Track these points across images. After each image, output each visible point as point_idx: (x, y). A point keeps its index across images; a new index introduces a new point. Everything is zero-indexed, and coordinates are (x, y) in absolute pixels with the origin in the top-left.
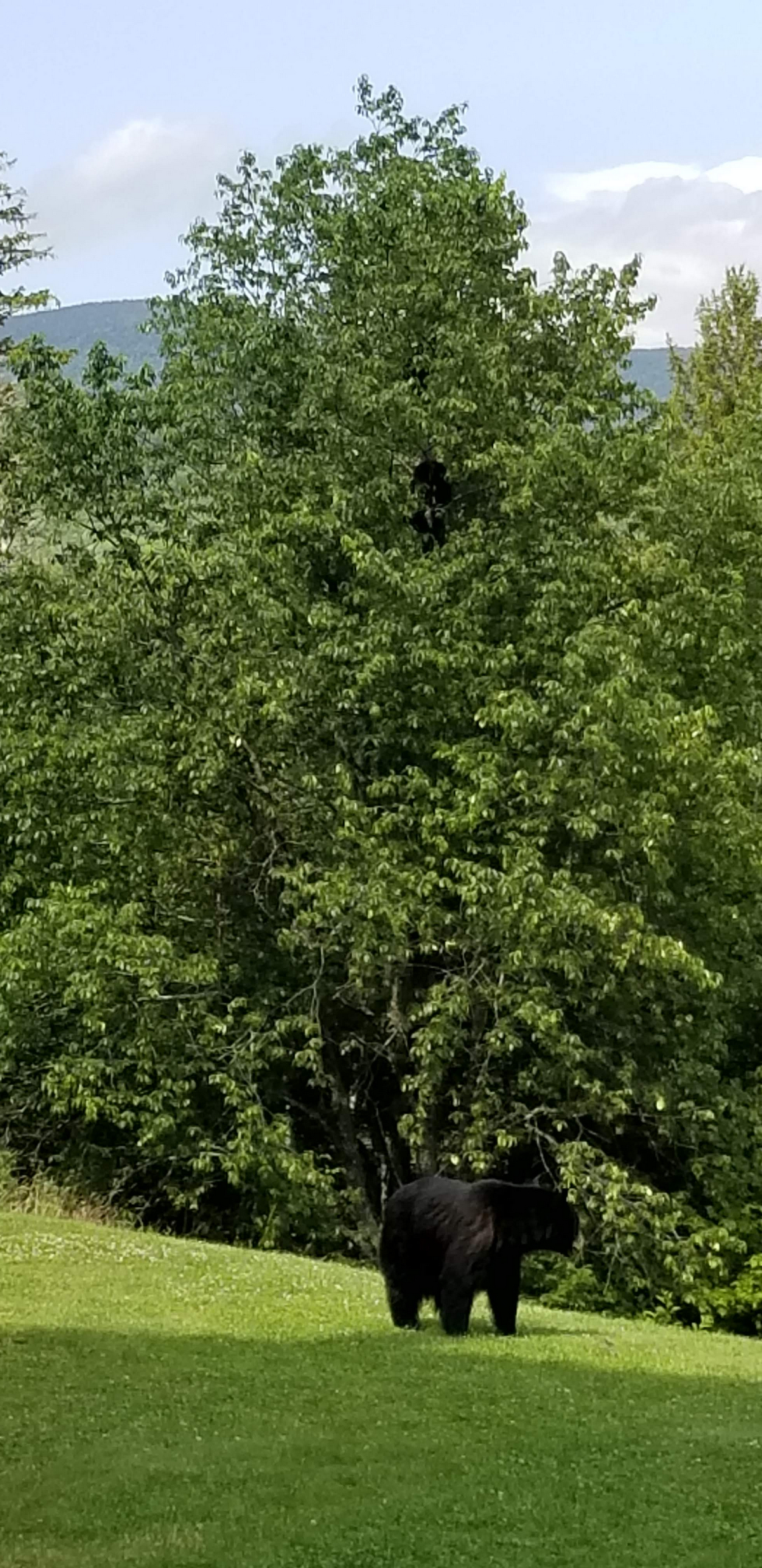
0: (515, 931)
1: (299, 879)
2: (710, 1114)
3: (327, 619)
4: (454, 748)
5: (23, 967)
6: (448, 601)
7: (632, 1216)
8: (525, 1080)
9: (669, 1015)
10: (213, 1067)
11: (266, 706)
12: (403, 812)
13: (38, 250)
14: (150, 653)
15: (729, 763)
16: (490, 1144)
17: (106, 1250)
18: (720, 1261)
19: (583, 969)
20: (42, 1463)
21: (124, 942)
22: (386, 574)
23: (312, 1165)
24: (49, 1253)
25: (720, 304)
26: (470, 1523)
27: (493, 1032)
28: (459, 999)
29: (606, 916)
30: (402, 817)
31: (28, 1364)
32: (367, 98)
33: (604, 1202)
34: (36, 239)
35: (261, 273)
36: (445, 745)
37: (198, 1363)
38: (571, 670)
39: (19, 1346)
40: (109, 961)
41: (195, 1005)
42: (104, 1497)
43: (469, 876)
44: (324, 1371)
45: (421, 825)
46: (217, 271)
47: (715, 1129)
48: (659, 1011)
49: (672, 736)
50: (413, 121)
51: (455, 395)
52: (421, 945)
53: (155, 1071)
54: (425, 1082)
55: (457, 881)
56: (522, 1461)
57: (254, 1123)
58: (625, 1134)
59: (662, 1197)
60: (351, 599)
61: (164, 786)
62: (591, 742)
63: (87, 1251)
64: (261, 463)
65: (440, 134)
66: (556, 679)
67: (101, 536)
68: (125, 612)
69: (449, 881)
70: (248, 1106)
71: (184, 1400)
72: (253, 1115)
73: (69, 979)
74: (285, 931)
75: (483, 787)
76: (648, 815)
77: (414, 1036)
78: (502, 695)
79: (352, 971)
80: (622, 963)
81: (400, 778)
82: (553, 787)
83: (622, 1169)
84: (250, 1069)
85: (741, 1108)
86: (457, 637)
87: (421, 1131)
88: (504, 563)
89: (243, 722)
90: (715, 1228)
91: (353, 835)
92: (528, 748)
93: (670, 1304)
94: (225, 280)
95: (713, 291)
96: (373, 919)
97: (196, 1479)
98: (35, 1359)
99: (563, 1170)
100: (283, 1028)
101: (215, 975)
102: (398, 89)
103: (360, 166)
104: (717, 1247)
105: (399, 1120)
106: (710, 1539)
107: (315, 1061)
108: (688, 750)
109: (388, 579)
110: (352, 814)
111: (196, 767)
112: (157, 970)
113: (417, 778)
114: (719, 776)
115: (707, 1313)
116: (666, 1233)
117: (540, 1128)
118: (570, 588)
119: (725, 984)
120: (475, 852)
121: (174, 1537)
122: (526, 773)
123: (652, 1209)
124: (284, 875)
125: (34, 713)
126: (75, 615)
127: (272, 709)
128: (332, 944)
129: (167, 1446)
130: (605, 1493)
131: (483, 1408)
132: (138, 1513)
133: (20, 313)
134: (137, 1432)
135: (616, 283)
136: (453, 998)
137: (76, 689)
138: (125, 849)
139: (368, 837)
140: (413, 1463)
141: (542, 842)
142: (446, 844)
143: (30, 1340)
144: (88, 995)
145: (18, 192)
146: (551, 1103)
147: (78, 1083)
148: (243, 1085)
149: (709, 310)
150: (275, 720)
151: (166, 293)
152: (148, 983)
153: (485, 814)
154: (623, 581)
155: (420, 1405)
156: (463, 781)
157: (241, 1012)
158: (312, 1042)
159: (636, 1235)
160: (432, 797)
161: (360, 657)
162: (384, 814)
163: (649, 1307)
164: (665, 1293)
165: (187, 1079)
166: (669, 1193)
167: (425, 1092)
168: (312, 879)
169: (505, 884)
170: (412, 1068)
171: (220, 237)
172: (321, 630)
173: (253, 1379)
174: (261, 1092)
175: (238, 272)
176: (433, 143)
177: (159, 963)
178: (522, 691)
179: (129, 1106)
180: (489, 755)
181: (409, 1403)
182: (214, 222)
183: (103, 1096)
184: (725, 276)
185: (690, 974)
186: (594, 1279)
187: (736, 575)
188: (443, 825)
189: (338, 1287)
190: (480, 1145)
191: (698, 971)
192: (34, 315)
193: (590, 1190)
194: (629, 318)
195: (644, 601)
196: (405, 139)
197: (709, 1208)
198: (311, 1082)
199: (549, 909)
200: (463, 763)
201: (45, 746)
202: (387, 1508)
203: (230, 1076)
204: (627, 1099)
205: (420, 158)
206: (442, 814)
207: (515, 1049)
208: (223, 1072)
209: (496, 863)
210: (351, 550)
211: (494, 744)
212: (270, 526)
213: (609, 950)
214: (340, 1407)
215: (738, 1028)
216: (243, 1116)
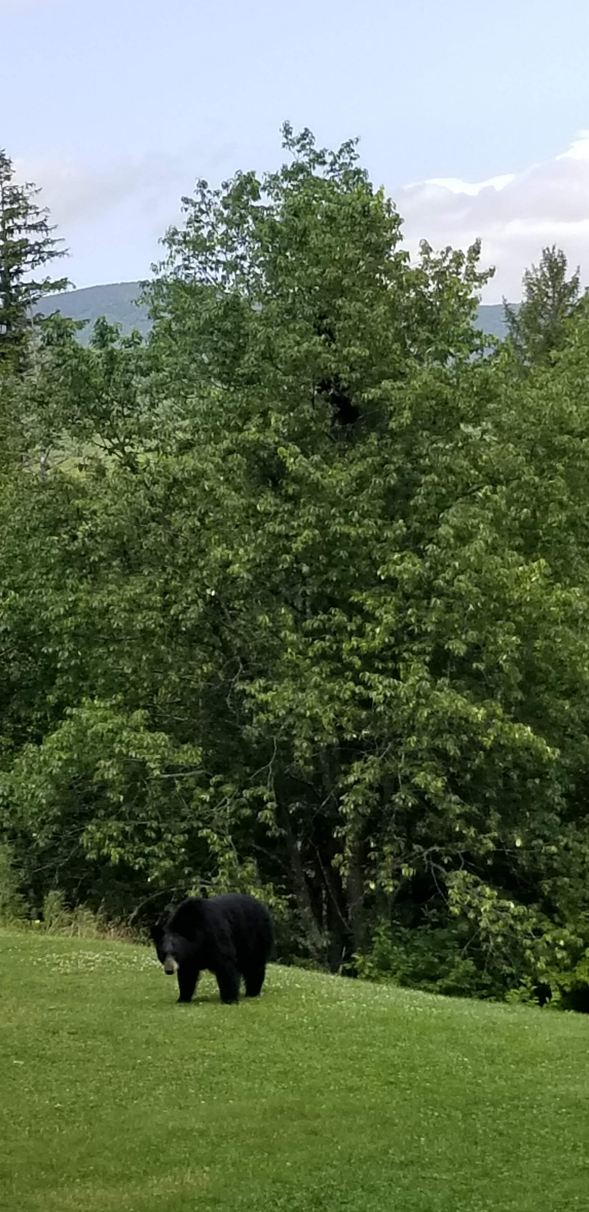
0: (411, 722)
1: (256, 690)
2: (554, 849)
3: (271, 506)
4: (364, 594)
5: (64, 757)
6: (356, 490)
7: (501, 923)
8: (421, 829)
9: (523, 779)
10: (201, 825)
11: (231, 567)
12: (329, 640)
13: (59, 251)
14: (148, 532)
15: (558, 600)
16: (397, 874)
17: (131, 962)
18: (564, 953)
19: (461, 748)
20: (91, 1124)
21: (135, 738)
22: (310, 473)
23: (272, 893)
24: (90, 967)
25: (539, 274)
26: (402, 1162)
27: (398, 794)
28: (373, 771)
29: (475, 710)
30: (328, 644)
31: (79, 1049)
32: (290, 137)
33: (480, 914)
34: (57, 243)
35: (218, 262)
36: (356, 592)
37: (199, 1045)
38: (444, 537)
39: (72, 1037)
40: (125, 751)
41: (187, 781)
42: (137, 1149)
43: (378, 684)
44: (291, 1049)
45: (342, 649)
46: (186, 262)
47: (558, 859)
48: (515, 777)
49: (518, 580)
50: (322, 152)
51: (354, 345)
52: (345, 735)
53: (160, 829)
54: (350, 830)
55: (370, 688)
56: (436, 1114)
57: (231, 864)
58: (494, 864)
59: (522, 909)
60: (287, 491)
61: (161, 626)
62: (460, 588)
63: (118, 963)
64: (221, 397)
65: (341, 161)
66: (434, 544)
67: (111, 452)
68: (130, 504)
69: (362, 688)
70: (227, 852)
71: (191, 1073)
72: (229, 858)
73: (97, 765)
74: (248, 727)
75: (385, 621)
76: (502, 638)
77: (342, 798)
78: (396, 556)
79: (297, 754)
80: (488, 742)
81: (326, 617)
82: (434, 619)
83: (492, 889)
84: (227, 825)
85: (576, 843)
86: (363, 516)
87: (348, 865)
88: (394, 463)
89: (215, 580)
90: (560, 929)
91: (294, 658)
92: (417, 592)
93: (529, 984)
94: (192, 268)
95: (533, 265)
96: (310, 716)
97: (202, 1133)
98: (83, 1045)
99: (450, 891)
100: (248, 795)
101: (200, 759)
102: (311, 130)
103: (285, 185)
104: (562, 943)
105: (333, 858)
106: (576, 1170)
107: (271, 818)
108: (530, 590)
109: (312, 476)
110: (292, 644)
111: (184, 611)
112: (158, 756)
113: (339, 616)
114: (552, 609)
115: (556, 990)
116: (526, 934)
117: (434, 862)
118: (441, 479)
119: (561, 756)
120: (380, 667)
121: (188, 1178)
122: (415, 611)
123: (514, 917)
124: (246, 687)
125: (68, 578)
126: (96, 507)
127: (236, 570)
128: (282, 735)
129: (180, 1108)
130: (497, 1137)
131: (406, 1075)
132: (162, 1160)
133: (48, 294)
134: (158, 1099)
135: (465, 260)
136: (368, 771)
137: (97, 559)
138: (135, 671)
139: (305, 659)
140: (358, 1117)
141: (428, 659)
142: (359, 663)
143: (80, 1032)
144: (110, 776)
145: (44, 210)
146: (441, 844)
147: (105, 839)
148: (221, 836)
149: (532, 279)
150: (238, 577)
151: (152, 277)
152: (152, 766)
153: (387, 640)
154: (480, 472)
155: (361, 1073)
156: (369, 617)
157: (219, 784)
158: (269, 805)
159: (504, 936)
160: (349, 629)
161: (294, 532)
162: (316, 642)
163: (515, 987)
164: (526, 977)
165: (183, 833)
166: (526, 905)
167: (350, 838)
168: (266, 690)
169: (403, 689)
170: (342, 821)
171: (188, 238)
172: (267, 514)
173: (240, 1057)
174: (235, 842)
175: (201, 263)
176: (337, 167)
177: (160, 751)
178: (411, 553)
179: (142, 854)
180: (389, 599)
181: (353, 1072)
182: (182, 229)
183: (123, 847)
184: (542, 254)
185: (537, 749)
186: (474, 968)
187: (560, 466)
188: (358, 648)
189: (297, 985)
190: (390, 875)
191: (542, 747)
192: (58, 295)
193: (470, 905)
194: (477, 284)
195: (495, 486)
196: (316, 165)
197: (555, 915)
198: (269, 834)
199: (435, 706)
200: (370, 604)
201: (76, 600)
202: (340, 1152)
203: (212, 831)
204: (494, 840)
205: (328, 178)
206: (357, 641)
207: (413, 805)
208: (208, 828)
209: (395, 674)
210: (284, 457)
211: (393, 591)
212: (228, 441)
213: (479, 734)
214: (303, 1076)
215: (572, 786)
216: (221, 859)
